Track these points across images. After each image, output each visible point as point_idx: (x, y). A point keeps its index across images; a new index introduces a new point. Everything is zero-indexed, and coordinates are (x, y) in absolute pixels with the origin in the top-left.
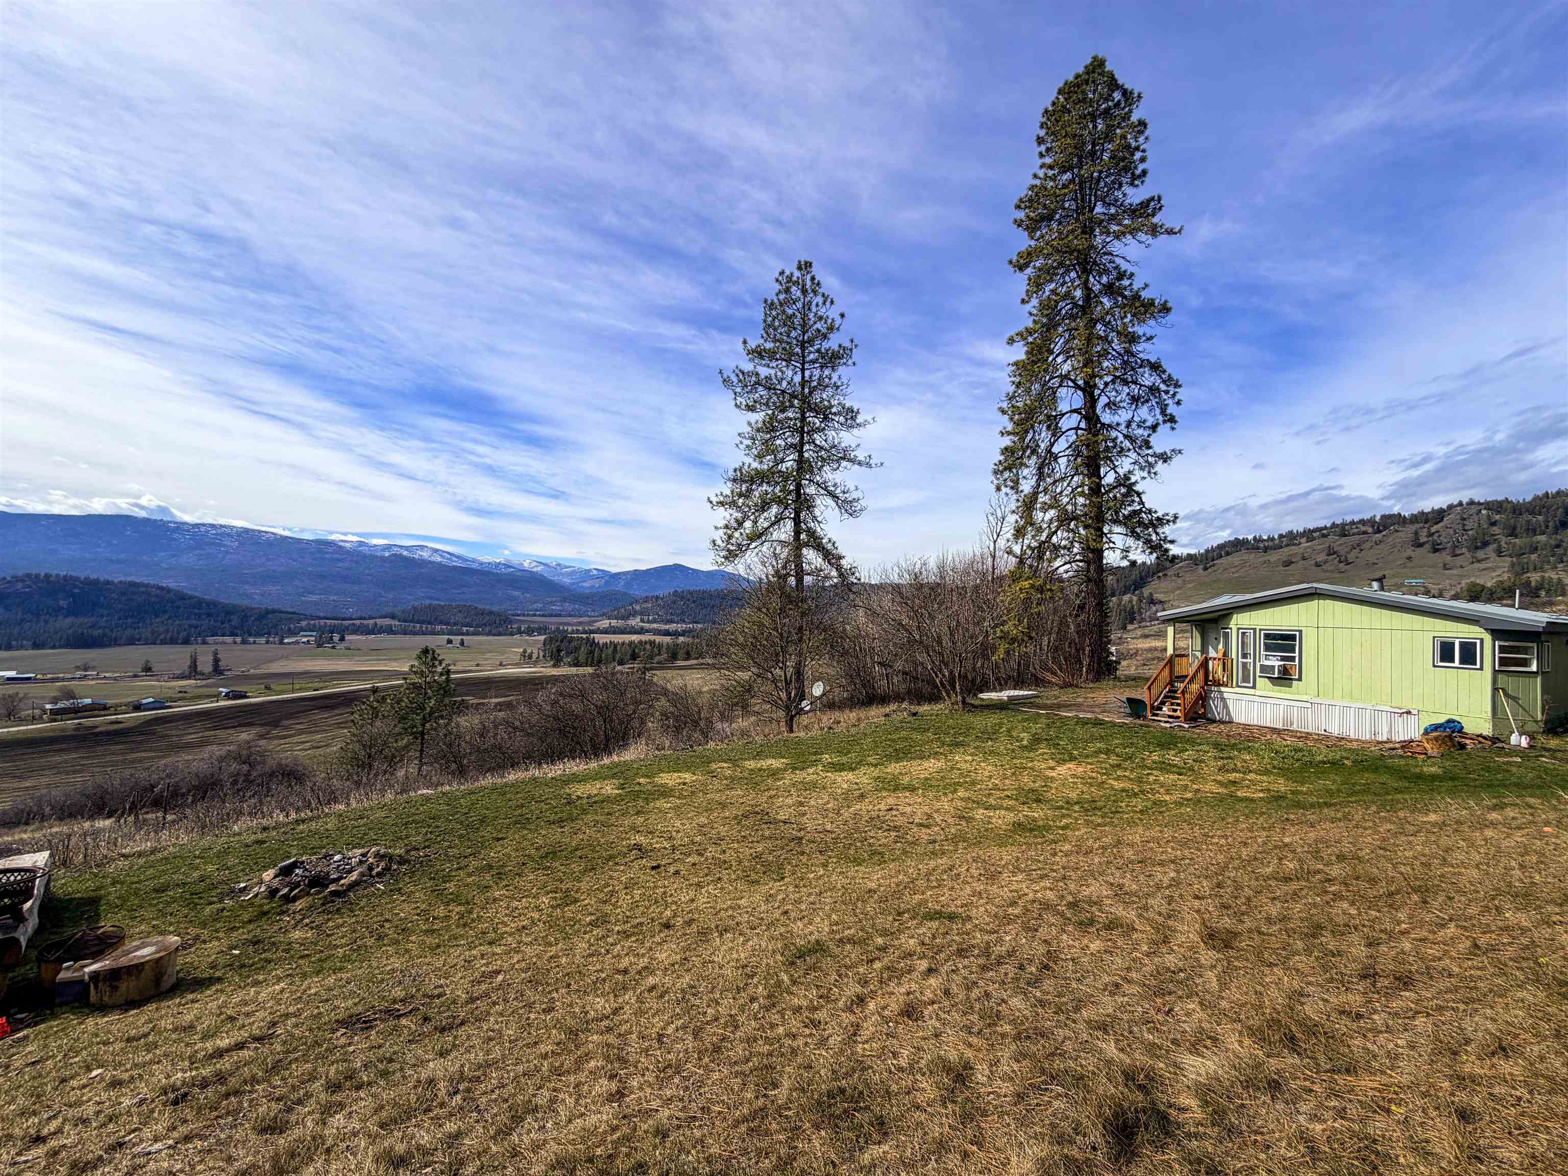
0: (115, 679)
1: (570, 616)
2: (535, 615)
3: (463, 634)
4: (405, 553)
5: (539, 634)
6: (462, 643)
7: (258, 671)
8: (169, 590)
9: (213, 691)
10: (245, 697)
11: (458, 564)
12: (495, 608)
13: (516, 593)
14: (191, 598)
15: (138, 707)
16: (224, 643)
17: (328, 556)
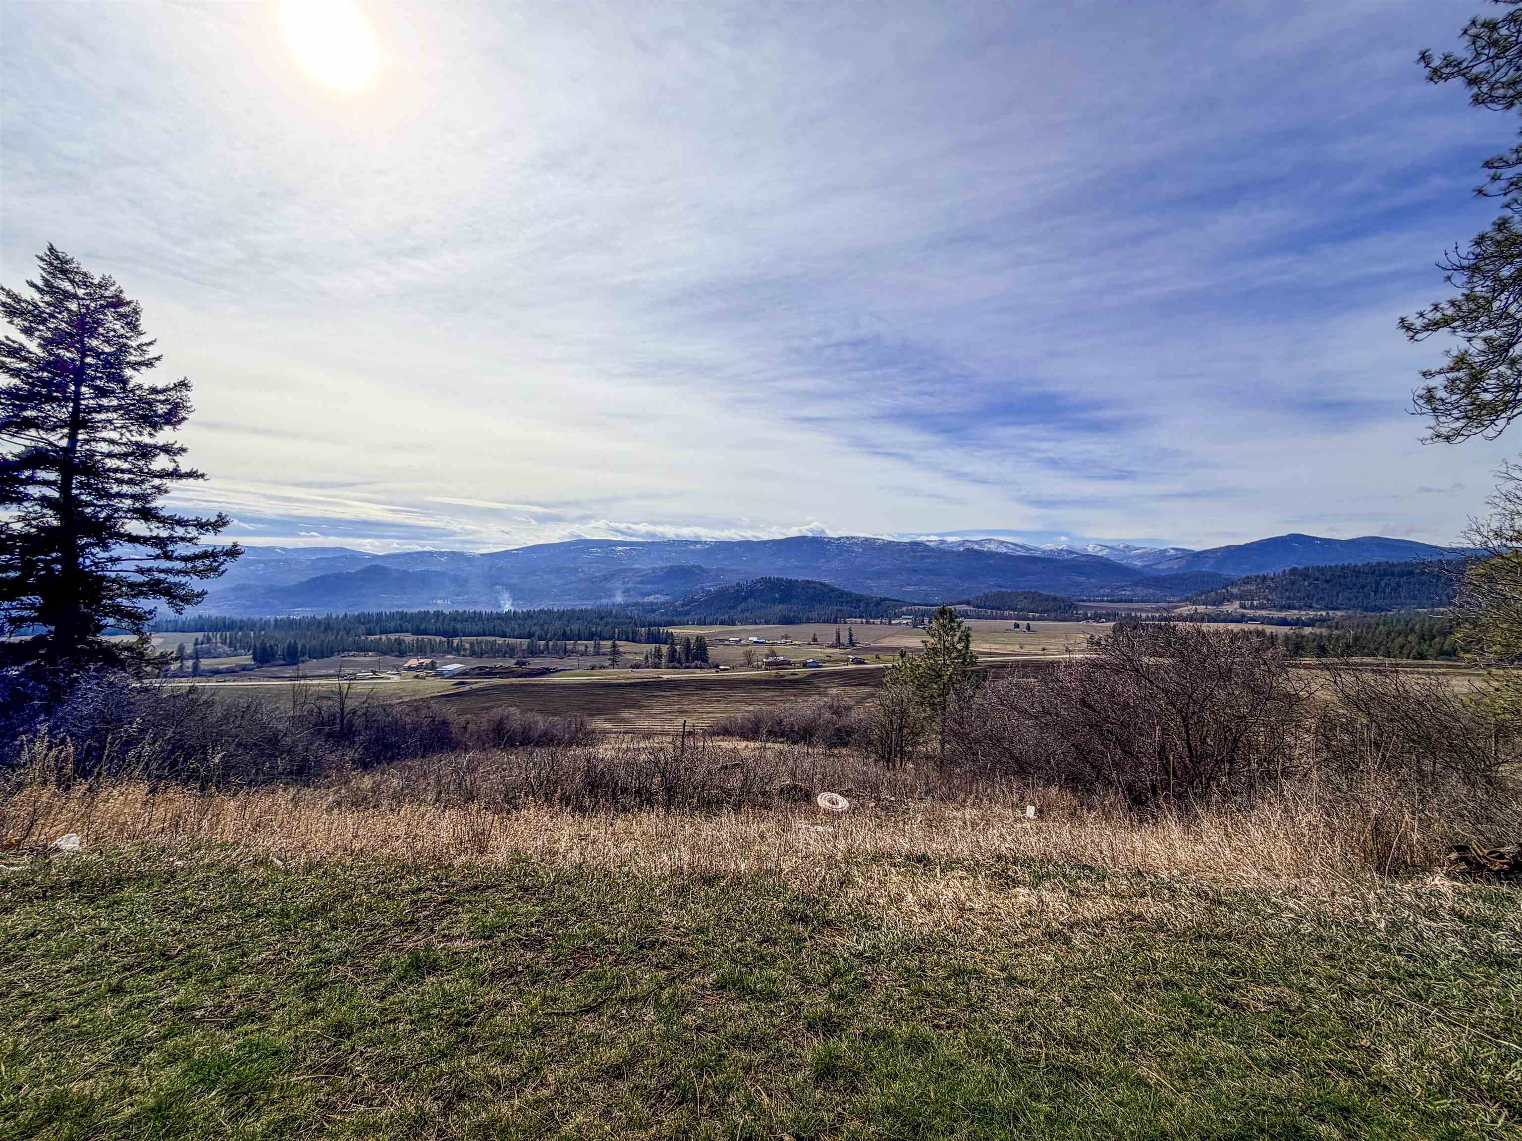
0: (799, 645)
1: (1143, 601)
2: (1102, 601)
3: (1029, 619)
4: (976, 547)
5: (1108, 621)
6: (1028, 628)
7: (875, 645)
8: (824, 585)
9: (844, 657)
10: (863, 663)
11: (1022, 553)
12: (1060, 595)
13: (1082, 579)
14: (838, 590)
15: (805, 665)
16: (856, 623)
17: (919, 554)
